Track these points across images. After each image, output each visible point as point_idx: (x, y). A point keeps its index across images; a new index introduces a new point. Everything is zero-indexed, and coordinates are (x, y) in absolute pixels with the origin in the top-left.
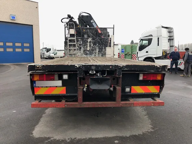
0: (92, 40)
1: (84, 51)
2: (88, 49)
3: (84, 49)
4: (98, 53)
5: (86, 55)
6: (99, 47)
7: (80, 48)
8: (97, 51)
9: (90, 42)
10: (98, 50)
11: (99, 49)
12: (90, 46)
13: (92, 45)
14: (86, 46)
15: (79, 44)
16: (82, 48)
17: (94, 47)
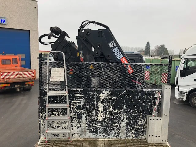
0: (110, 95)
1: (90, 123)
2: (100, 118)
3: (89, 118)
4: (125, 128)
5: (93, 132)
6: (129, 113)
7: (80, 116)
8: (124, 124)
9: (106, 100)
10: (126, 121)
11: (128, 118)
12: (105, 111)
13: (111, 108)
14: (94, 112)
15: (77, 104)
16: (84, 116)
17: (116, 113)
